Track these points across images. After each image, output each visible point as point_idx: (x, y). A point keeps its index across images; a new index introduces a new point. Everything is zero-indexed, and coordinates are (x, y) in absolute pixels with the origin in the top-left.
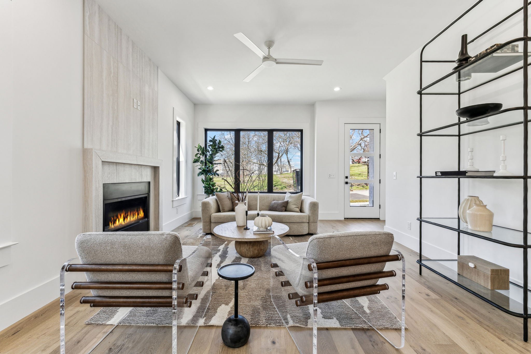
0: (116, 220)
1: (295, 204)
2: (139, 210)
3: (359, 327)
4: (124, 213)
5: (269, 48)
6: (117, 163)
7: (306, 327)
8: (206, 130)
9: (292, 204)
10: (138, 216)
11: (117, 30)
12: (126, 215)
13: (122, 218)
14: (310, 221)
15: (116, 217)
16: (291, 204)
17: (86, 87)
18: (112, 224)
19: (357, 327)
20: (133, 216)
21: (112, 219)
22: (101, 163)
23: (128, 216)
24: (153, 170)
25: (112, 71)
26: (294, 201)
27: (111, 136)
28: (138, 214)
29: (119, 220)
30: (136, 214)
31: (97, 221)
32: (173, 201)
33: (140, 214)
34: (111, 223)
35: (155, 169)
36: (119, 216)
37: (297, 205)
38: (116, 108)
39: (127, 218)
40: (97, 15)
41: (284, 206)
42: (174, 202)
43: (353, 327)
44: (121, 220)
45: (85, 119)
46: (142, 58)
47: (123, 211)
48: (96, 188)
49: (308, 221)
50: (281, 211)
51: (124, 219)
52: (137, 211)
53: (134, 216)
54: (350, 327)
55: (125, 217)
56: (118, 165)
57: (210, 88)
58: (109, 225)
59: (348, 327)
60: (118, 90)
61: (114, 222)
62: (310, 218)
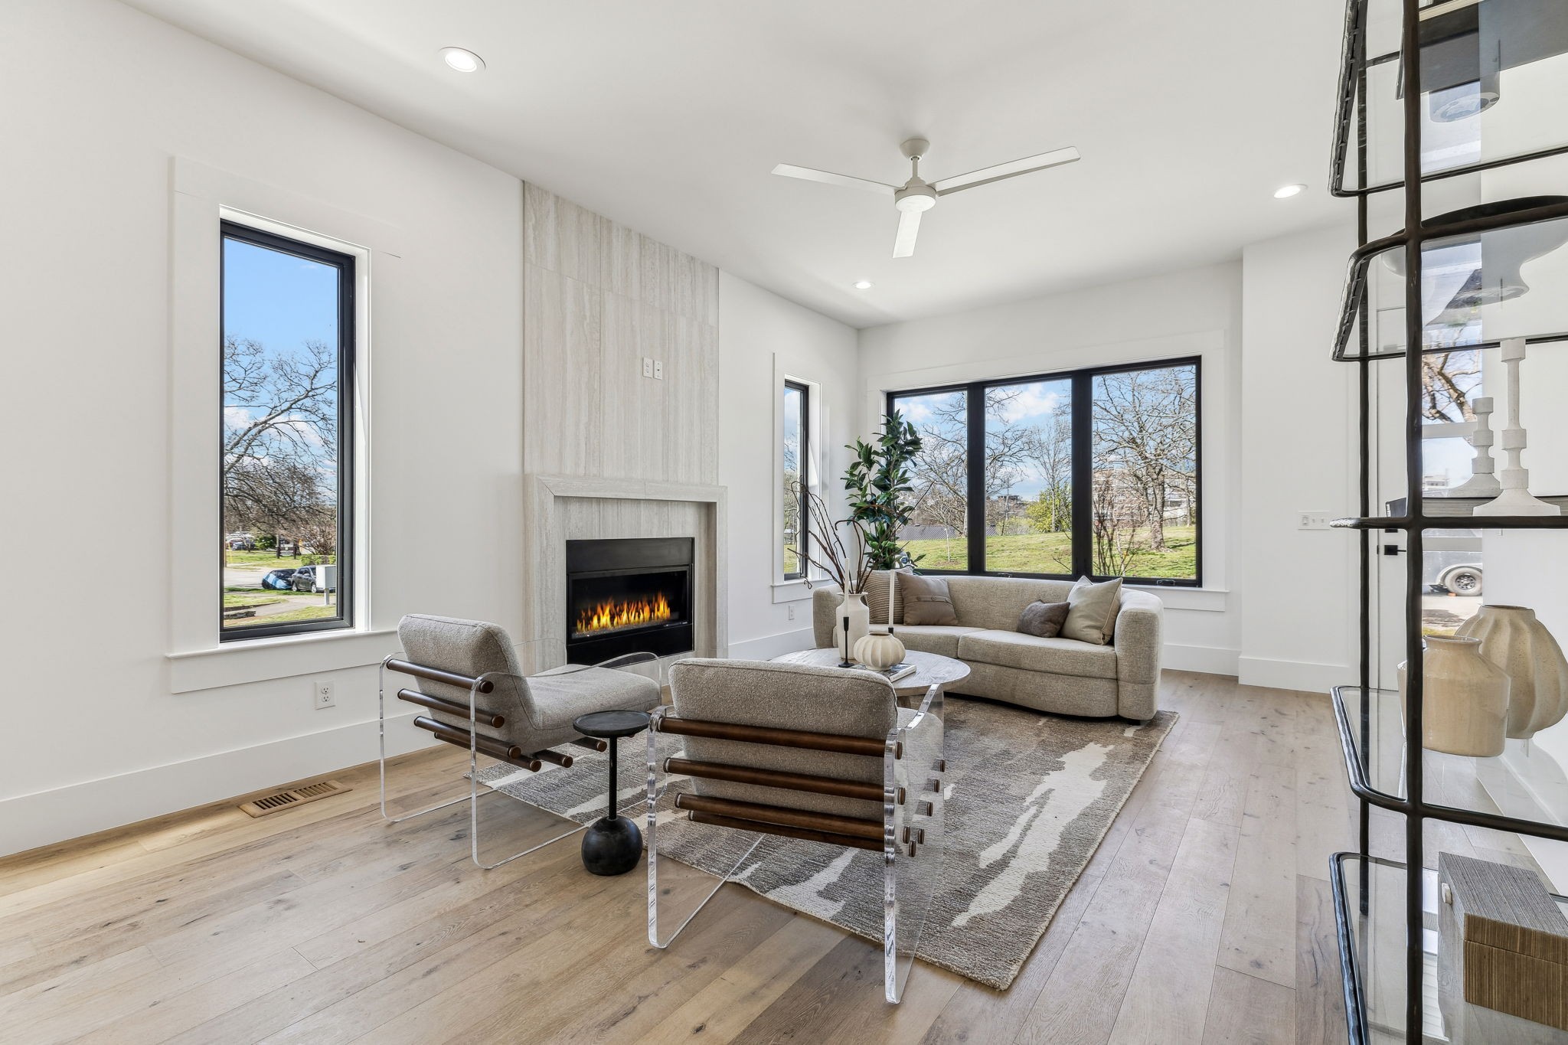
0: (591, 619)
1: (1087, 617)
2: (656, 600)
3: (870, 937)
4: (612, 604)
5: (915, 158)
6: (599, 500)
7: (761, 894)
8: (891, 397)
9: (1081, 617)
10: (651, 615)
11: (598, 227)
12: (616, 609)
13: (607, 616)
14: (1121, 676)
15: (591, 610)
16: (1079, 614)
17: (527, 361)
18: (582, 625)
19: (866, 934)
20: (637, 614)
21: (584, 614)
22: (553, 498)
23: (622, 611)
24: (703, 511)
25: (588, 314)
26: (1087, 605)
27: (586, 444)
28: (652, 611)
29: (599, 619)
30: (647, 609)
31: (545, 611)
32: (773, 587)
33: (658, 610)
34: (581, 622)
35: (708, 509)
36: (599, 609)
37: (1096, 620)
38: (596, 386)
39: (620, 615)
40: (552, 215)
41: (1050, 621)
42: (775, 589)
43: (857, 932)
44: (605, 619)
45: (527, 419)
46: (668, 262)
47: (610, 601)
48: (541, 547)
49: (1111, 675)
50: (1041, 636)
51: (611, 618)
52: (650, 603)
53: (639, 614)
54: (852, 928)
55: (614, 614)
56: (601, 504)
57: (864, 285)
58: (576, 625)
59: (846, 928)
60: (602, 349)
61: (589, 621)
62: (1119, 667)
